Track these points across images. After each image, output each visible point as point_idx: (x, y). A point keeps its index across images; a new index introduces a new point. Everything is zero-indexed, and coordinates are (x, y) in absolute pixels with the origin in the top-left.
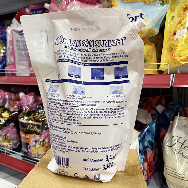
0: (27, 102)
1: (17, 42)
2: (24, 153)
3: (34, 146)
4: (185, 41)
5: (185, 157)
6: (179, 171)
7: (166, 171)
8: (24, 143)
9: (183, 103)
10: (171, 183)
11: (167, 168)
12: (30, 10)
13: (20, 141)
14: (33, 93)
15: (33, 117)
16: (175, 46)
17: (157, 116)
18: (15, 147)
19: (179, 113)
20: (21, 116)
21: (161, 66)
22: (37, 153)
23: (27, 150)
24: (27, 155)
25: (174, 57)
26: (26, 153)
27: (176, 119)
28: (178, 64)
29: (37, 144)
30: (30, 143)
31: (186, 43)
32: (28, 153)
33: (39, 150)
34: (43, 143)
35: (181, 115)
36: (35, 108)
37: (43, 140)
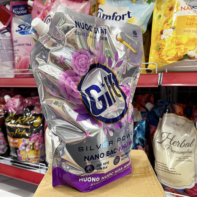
0: (14, 105)
2: (13, 158)
3: (23, 151)
4: (172, 41)
5: (174, 152)
6: (169, 165)
7: (157, 166)
8: (13, 147)
9: (171, 101)
10: (162, 177)
11: (158, 163)
12: (11, 6)
13: (8, 146)
14: (19, 96)
15: (20, 120)
16: (162, 45)
17: (146, 114)
18: (3, 153)
19: (167, 110)
20: (8, 121)
21: (150, 65)
22: (28, 157)
23: (16, 155)
24: (17, 160)
25: (162, 56)
26: (15, 158)
27: (164, 116)
28: (166, 64)
29: (27, 148)
30: (19, 147)
31: (172, 43)
32: (18, 158)
33: (29, 154)
34: (33, 147)
35: (169, 112)
36: (22, 111)
37: (33, 143)
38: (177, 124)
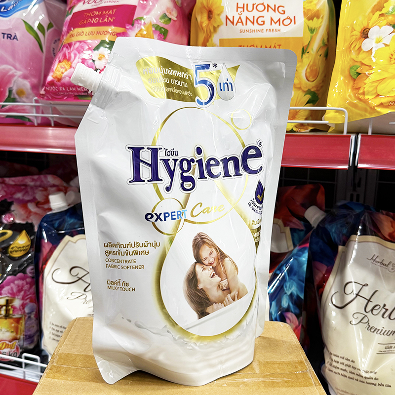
4: (391, 58)
7: (331, 365)
10: (342, 393)
11: (334, 358)
16: (363, 66)
25: (363, 94)
31: (392, 62)
34: (7, 311)
35: (364, 233)
37: (7, 301)
38: (382, 263)
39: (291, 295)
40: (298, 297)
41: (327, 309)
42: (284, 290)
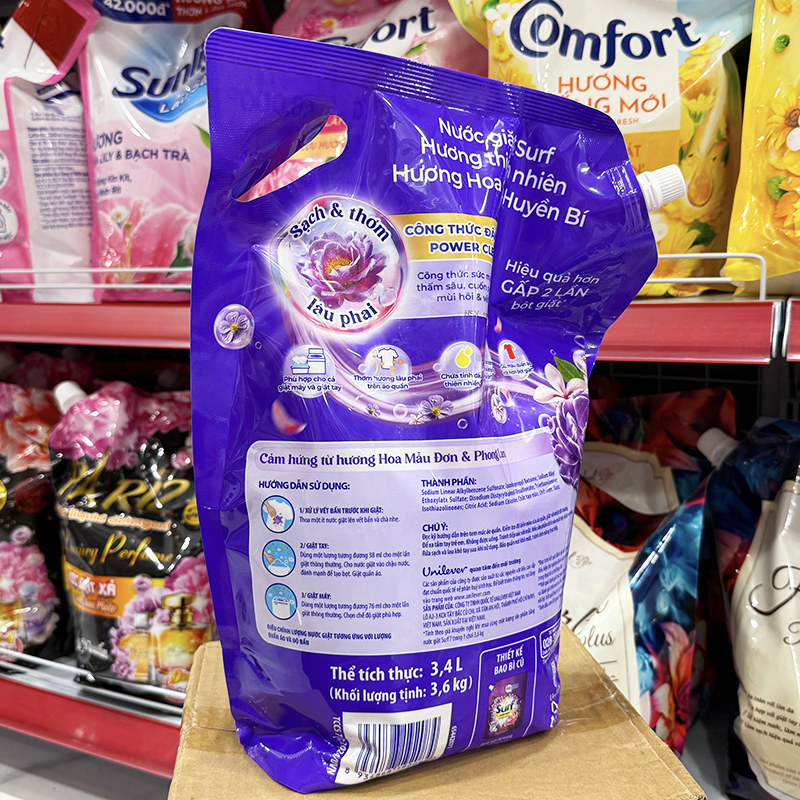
0: (98, 425)
1: (33, 136)
3: (139, 632)
7: (750, 717)
8: (87, 615)
10: (773, 768)
11: (756, 704)
15: (125, 497)
16: (791, 178)
18: (40, 640)
20: (70, 496)
21: (731, 264)
22: (157, 659)
23: (105, 651)
24: (108, 672)
25: (793, 227)
29: (155, 621)
30: (119, 617)
32: (114, 666)
34: (183, 617)
36: (132, 454)
37: (183, 600)
39: (675, 592)
40: (687, 595)
41: (741, 616)
42: (660, 583)
